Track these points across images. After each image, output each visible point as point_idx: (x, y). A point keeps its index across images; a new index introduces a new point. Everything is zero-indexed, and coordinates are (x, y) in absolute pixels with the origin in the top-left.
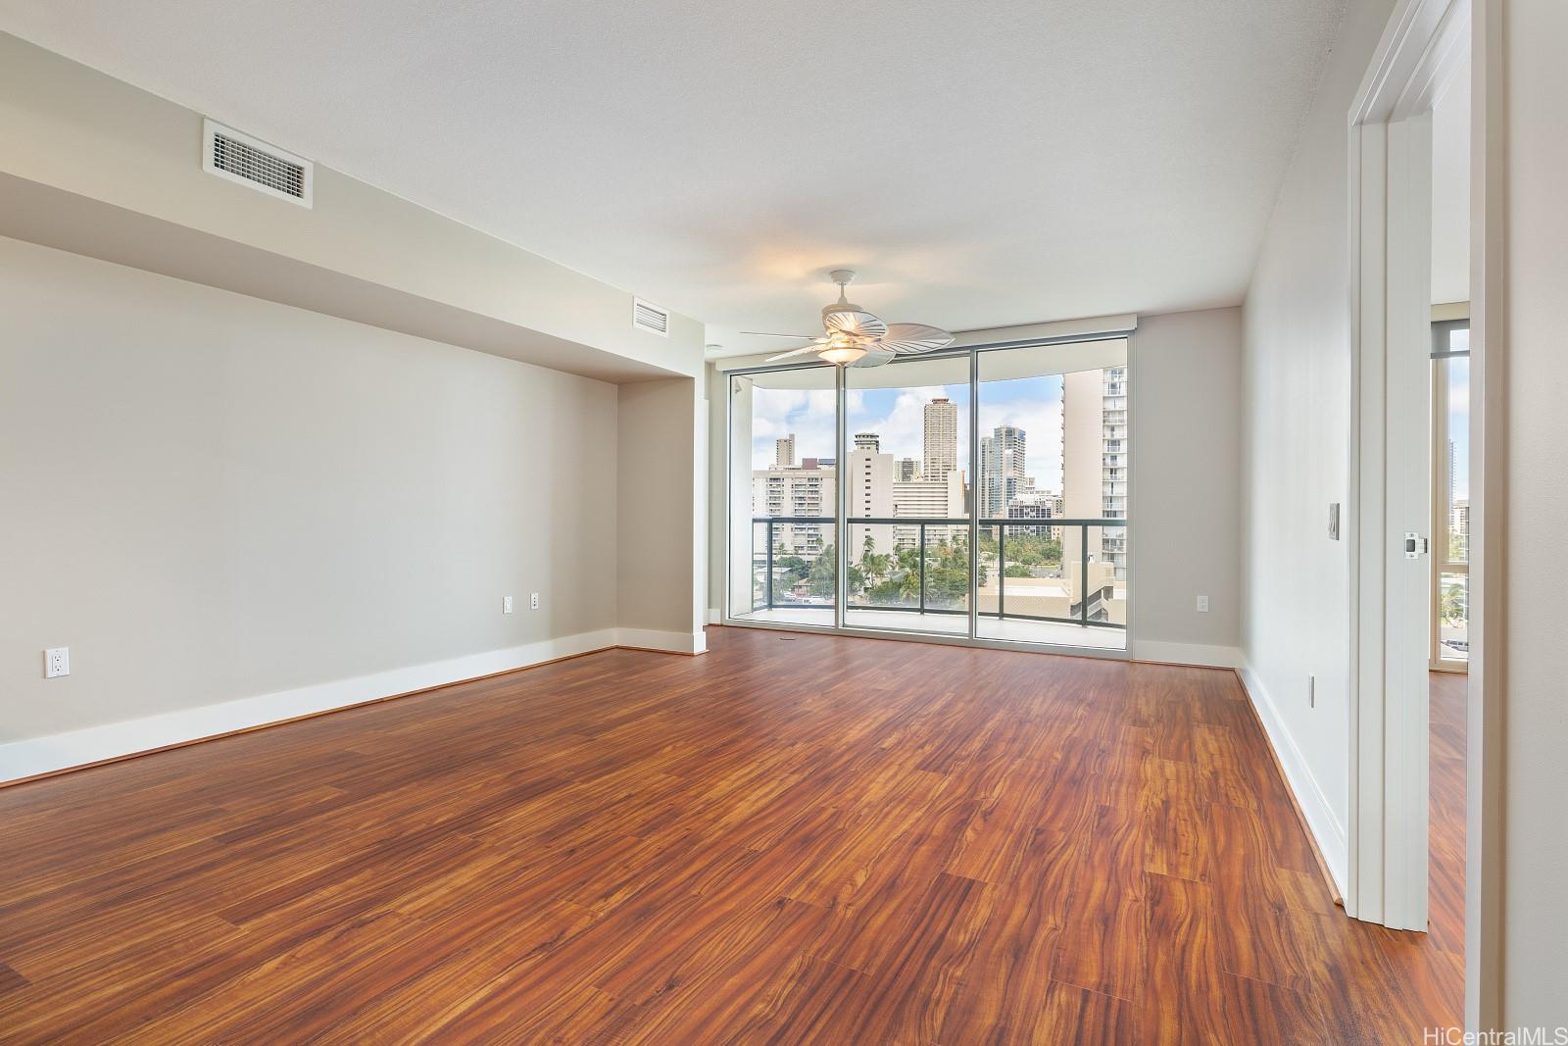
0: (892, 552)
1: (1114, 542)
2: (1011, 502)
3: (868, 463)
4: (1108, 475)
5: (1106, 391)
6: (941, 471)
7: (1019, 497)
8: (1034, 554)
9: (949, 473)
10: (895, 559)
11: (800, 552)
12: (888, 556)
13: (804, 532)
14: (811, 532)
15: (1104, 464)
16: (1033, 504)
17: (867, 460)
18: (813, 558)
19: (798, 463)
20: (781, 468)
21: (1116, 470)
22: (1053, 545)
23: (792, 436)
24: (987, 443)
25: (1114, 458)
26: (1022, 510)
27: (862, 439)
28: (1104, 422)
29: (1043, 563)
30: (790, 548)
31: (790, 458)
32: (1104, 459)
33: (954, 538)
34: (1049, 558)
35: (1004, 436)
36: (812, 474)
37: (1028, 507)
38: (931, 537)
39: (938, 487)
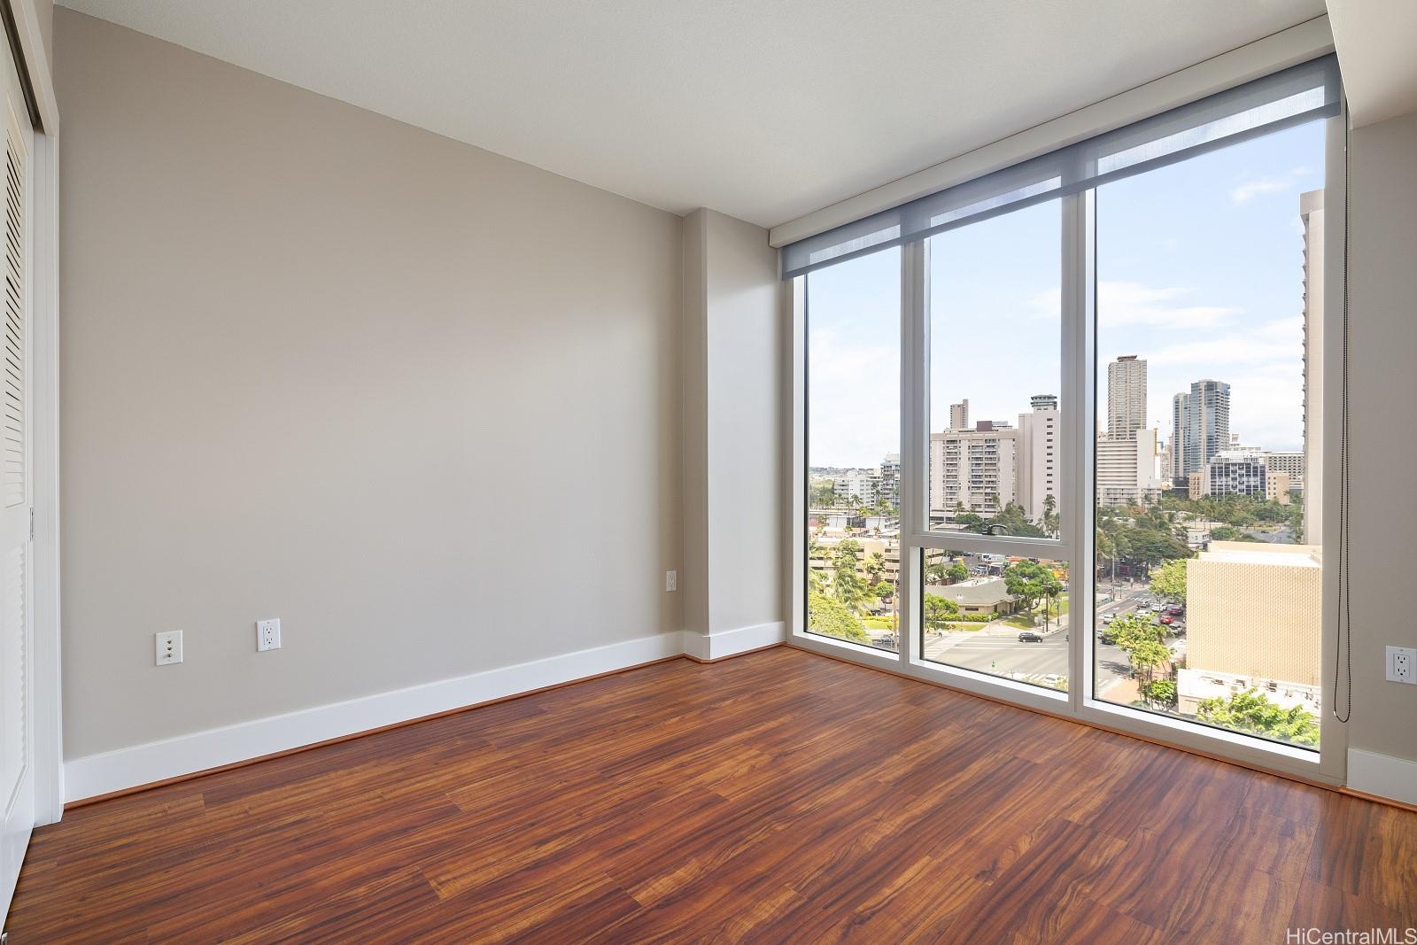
2: (1213, 459)
3: (1050, 423)
7: (1223, 454)
8: (1245, 514)
9: (1138, 431)
11: (977, 509)
13: (981, 491)
14: (988, 491)
16: (1242, 462)
17: (1049, 420)
18: (991, 516)
19: (972, 425)
20: (955, 431)
22: (1268, 506)
23: (966, 401)
24: (1181, 399)
26: (1227, 468)
27: (1038, 400)
29: (1256, 524)
30: (967, 506)
31: (964, 421)
34: (1264, 519)
35: (1203, 391)
36: (989, 435)
37: (1235, 464)
38: (1118, 496)
39: (1125, 446)
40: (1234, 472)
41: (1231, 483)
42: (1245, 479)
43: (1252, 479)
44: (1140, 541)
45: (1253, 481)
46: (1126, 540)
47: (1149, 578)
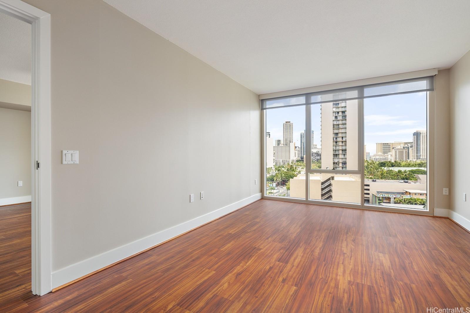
0: (273, 167)
1: (336, 163)
4: (335, 143)
5: (334, 118)
6: (288, 143)
9: (291, 143)
10: (274, 169)
12: (271, 168)
15: (333, 140)
16: (316, 152)
21: (337, 142)
24: (302, 134)
25: (336, 138)
26: (312, 154)
28: (333, 128)
32: (333, 139)
33: (292, 162)
37: (314, 153)
38: (285, 162)
39: (287, 147)
40: (314, 155)
41: (313, 158)
42: (316, 157)
43: (318, 157)
44: (287, 175)
45: (318, 158)
46: (283, 175)
47: (286, 185)
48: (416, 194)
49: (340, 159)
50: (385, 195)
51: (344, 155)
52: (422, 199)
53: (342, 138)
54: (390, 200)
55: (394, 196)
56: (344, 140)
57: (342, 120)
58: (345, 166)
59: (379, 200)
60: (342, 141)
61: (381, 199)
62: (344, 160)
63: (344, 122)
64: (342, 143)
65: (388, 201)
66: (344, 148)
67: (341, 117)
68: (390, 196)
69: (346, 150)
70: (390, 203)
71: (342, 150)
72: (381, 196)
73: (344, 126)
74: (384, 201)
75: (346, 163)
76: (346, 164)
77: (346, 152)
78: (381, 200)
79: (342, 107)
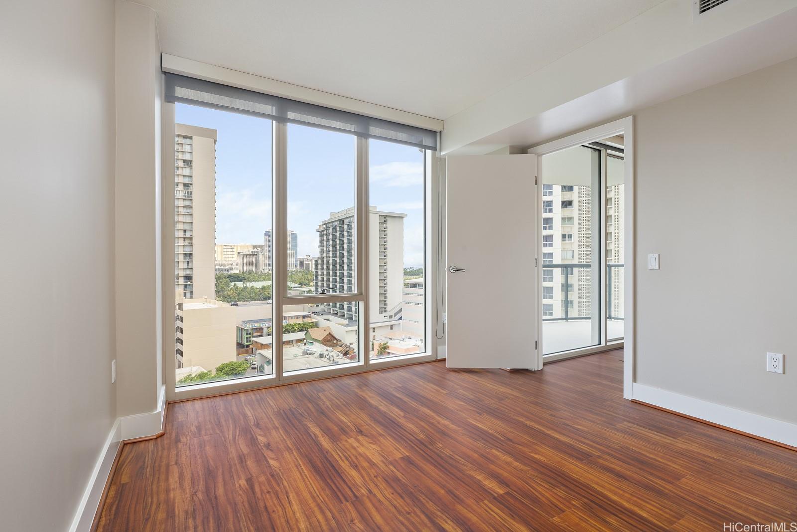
48: (292, 317)
49: (179, 270)
50: (256, 325)
51: (188, 264)
52: (299, 324)
53: (185, 231)
54: (263, 332)
55: (267, 325)
56: (188, 235)
57: (184, 199)
58: (189, 283)
59: (247, 334)
60: (184, 238)
61: (249, 331)
62: (187, 273)
63: (188, 203)
64: (184, 240)
65: (259, 334)
66: (188, 250)
67: (182, 194)
68: (261, 325)
69: (191, 254)
70: (263, 336)
71: (185, 254)
72: (249, 327)
73: (189, 211)
74: (255, 334)
75: (192, 277)
76: (192, 279)
77: (192, 258)
78: (250, 334)
79: (184, 176)
